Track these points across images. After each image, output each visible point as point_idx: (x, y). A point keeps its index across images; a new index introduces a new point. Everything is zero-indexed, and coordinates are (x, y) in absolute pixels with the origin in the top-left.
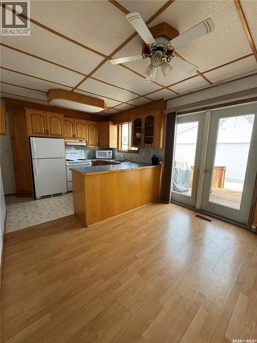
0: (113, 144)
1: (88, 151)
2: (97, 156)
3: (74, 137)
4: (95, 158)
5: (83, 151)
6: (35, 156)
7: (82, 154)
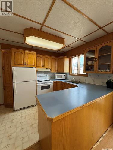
0: (67, 70)
1: (51, 75)
2: (56, 78)
3: (43, 66)
4: (55, 79)
5: (48, 75)
6: (15, 80)
7: (47, 77)
